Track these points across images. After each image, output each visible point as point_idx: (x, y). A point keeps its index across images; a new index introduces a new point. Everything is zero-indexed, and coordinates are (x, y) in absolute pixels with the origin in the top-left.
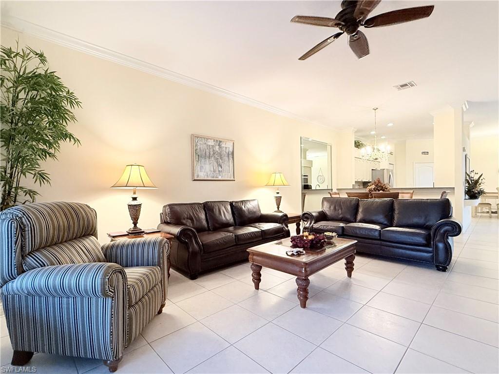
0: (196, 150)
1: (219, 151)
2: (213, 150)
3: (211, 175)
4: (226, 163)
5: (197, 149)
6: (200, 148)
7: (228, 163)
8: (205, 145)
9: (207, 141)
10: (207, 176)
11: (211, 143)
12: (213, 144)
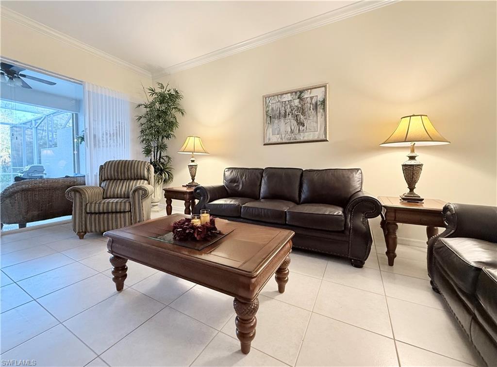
0: (267, 112)
1: (300, 106)
2: (291, 107)
3: (286, 137)
4: (311, 118)
5: (268, 110)
6: (272, 109)
7: (315, 118)
8: (279, 103)
9: (281, 98)
10: (282, 139)
11: (288, 98)
12: (290, 98)
